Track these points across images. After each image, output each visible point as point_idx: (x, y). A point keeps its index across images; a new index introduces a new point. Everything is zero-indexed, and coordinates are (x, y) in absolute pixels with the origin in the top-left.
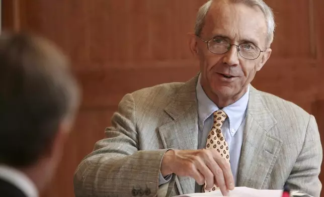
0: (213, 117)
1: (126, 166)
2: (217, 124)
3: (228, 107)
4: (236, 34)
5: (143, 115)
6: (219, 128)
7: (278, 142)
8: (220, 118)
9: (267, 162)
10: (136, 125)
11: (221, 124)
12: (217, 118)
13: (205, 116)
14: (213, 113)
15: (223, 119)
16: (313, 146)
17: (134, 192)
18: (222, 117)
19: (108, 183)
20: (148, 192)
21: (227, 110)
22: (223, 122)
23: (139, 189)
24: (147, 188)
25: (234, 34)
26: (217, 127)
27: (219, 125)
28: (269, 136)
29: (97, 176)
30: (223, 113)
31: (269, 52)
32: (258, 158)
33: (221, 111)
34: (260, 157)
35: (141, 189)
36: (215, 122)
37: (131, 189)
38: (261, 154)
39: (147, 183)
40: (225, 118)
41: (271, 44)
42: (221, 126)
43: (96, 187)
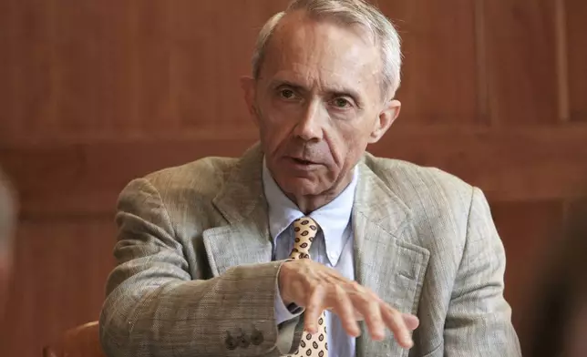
0: (291, 231)
1: (213, 294)
2: (301, 243)
3: (319, 211)
4: (315, 81)
5: (182, 215)
6: (306, 250)
7: (420, 255)
8: (307, 233)
9: (407, 297)
10: (176, 234)
11: (309, 243)
12: (301, 232)
13: (278, 228)
14: (293, 224)
15: (312, 233)
16: (483, 249)
17: (231, 343)
18: (310, 230)
19: (180, 328)
20: (258, 338)
21: (319, 217)
22: (313, 240)
23: (240, 335)
24: (255, 331)
25: (312, 81)
26: (301, 250)
27: (304, 245)
28: (403, 246)
29: (156, 317)
30: (312, 223)
31: (397, 108)
32: (388, 292)
33: (308, 219)
34: (393, 289)
35: (243, 335)
36: (298, 240)
37: (223, 337)
38: (392, 282)
39: (254, 322)
40: (316, 231)
41: (397, 92)
42: (308, 247)
43: (157, 337)
